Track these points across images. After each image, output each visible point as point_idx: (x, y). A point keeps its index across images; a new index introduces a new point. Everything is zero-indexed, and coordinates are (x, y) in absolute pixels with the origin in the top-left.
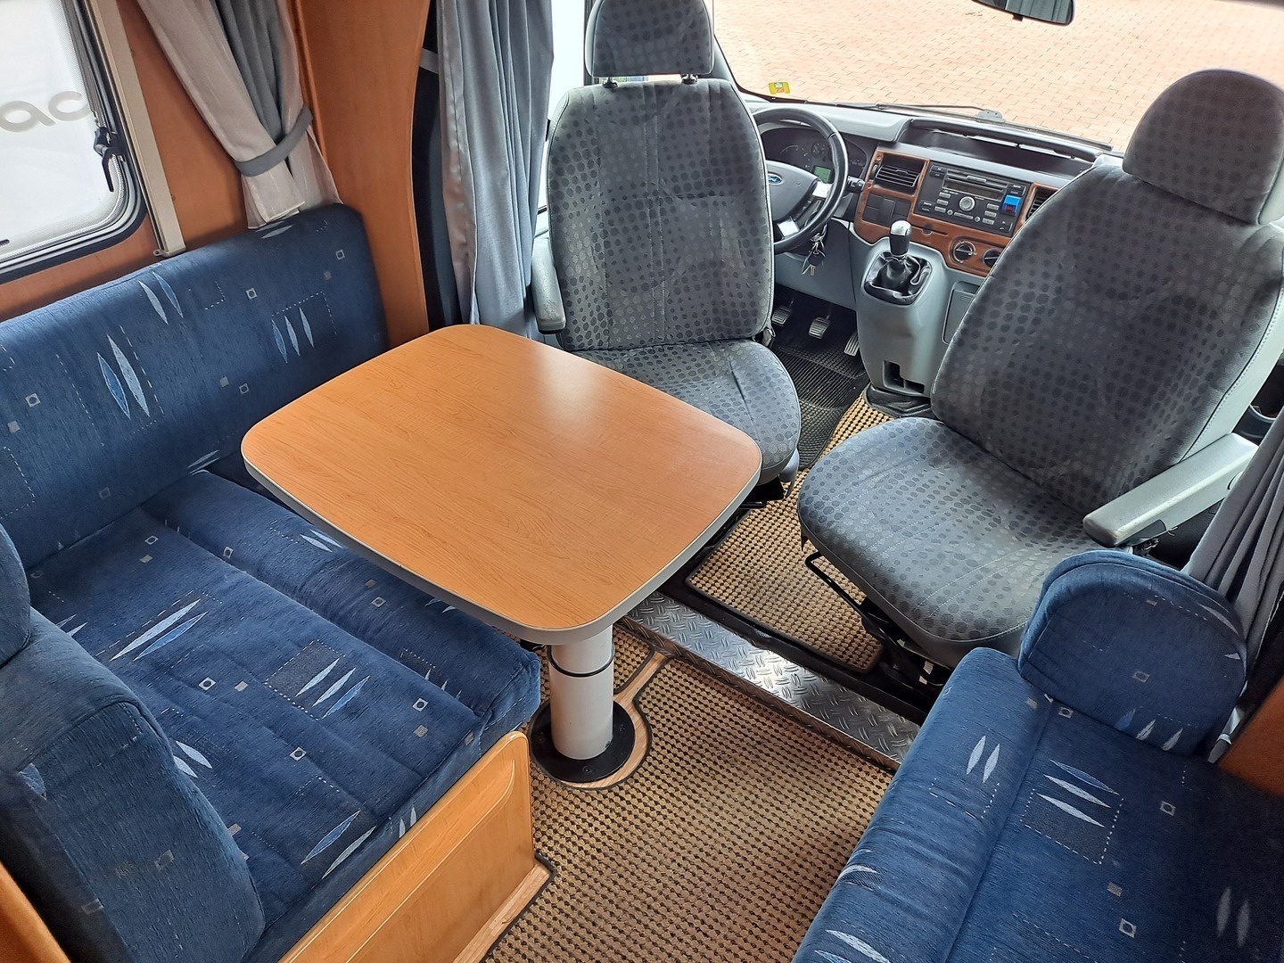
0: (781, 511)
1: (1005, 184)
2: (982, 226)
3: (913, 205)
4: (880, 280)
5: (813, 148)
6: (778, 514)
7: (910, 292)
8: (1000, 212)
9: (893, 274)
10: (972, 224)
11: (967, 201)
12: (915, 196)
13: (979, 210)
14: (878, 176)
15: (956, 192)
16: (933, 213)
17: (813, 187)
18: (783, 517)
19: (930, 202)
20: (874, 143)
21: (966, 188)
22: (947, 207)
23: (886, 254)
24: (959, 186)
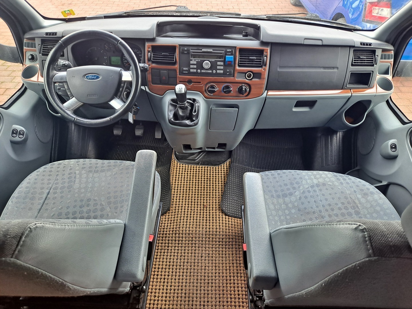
0: (167, 245)
1: (223, 50)
2: (217, 75)
3: (178, 71)
4: (176, 116)
5: (105, 47)
6: (166, 248)
7: (194, 119)
8: (225, 65)
9: (182, 112)
10: (212, 74)
11: (207, 64)
12: (177, 66)
13: (214, 66)
14: (153, 59)
15: (199, 60)
16: (190, 73)
17: (120, 76)
18: (170, 248)
19: (186, 67)
20: (143, 41)
21: (203, 56)
22: (197, 69)
23: (173, 100)
24: (199, 56)
